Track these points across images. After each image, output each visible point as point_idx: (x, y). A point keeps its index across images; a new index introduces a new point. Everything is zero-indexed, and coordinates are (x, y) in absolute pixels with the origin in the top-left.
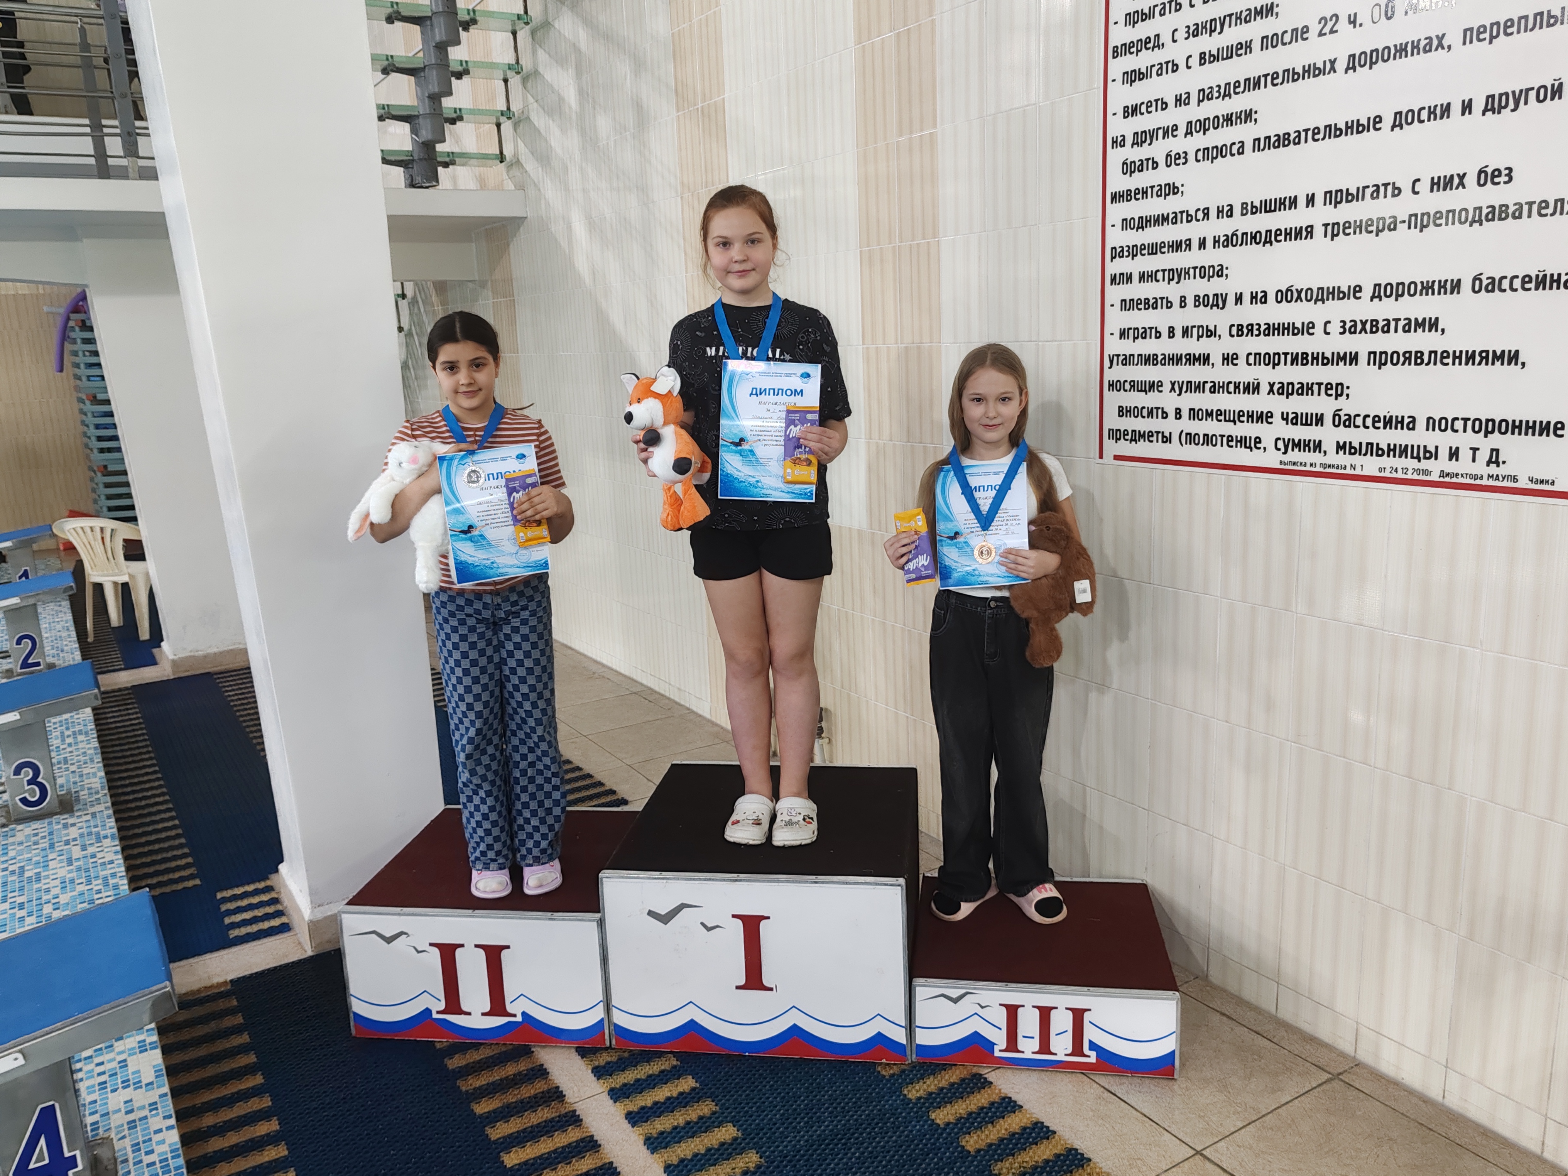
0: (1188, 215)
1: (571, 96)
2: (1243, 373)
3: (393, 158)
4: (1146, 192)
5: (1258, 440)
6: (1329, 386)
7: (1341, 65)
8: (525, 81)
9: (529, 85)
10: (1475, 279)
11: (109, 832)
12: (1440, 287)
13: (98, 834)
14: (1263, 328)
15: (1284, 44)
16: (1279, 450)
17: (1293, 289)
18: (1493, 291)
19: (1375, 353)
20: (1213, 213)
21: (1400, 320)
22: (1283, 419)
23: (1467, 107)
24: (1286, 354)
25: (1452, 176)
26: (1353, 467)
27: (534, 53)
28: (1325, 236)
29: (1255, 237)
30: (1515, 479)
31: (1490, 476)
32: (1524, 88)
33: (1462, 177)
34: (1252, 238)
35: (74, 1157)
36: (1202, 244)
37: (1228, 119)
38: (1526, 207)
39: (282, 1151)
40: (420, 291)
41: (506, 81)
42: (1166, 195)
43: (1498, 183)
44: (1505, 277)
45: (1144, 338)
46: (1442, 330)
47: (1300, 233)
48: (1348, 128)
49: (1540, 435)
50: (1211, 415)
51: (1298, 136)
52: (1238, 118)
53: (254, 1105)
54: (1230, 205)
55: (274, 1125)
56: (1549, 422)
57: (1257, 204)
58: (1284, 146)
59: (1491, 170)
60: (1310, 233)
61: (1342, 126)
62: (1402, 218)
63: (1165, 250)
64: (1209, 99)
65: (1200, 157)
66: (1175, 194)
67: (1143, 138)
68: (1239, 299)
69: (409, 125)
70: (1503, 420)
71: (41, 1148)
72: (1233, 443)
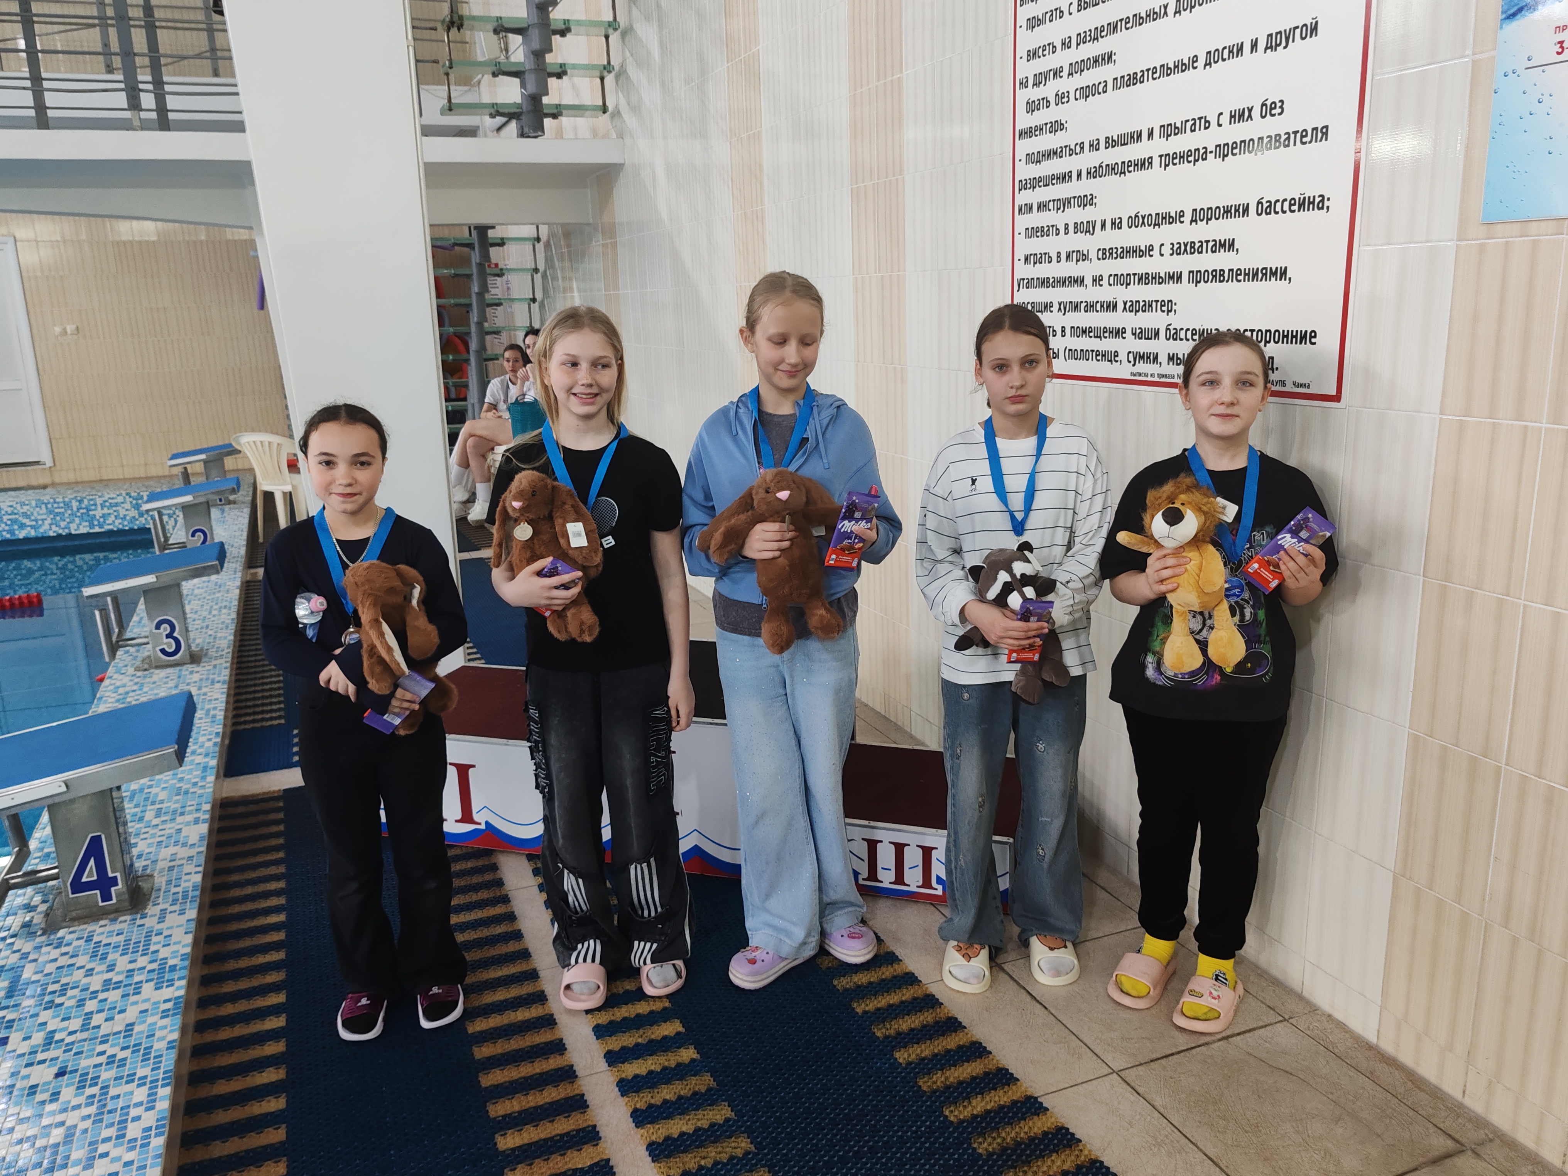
0: (1070, 149)
1: (655, 48)
2: (1105, 293)
3: (506, 111)
4: (1042, 129)
6: (1163, 303)
7: (1170, 10)
8: (624, 35)
9: (627, 40)
10: (1259, 202)
11: (222, 678)
12: (1236, 211)
13: (213, 679)
14: (1120, 251)
16: (1130, 362)
17: (1139, 215)
18: (1270, 213)
19: (1193, 272)
20: (1086, 147)
21: (1209, 241)
22: (1133, 334)
23: (1254, 46)
24: (1134, 274)
25: (1244, 109)
27: (630, 11)
28: (1161, 166)
29: (1114, 169)
30: (1283, 383)
32: (1292, 26)
33: (1250, 110)
34: (1112, 169)
35: (116, 877)
36: (1079, 175)
37: (1096, 61)
38: (1292, 136)
39: (282, 901)
40: (552, 235)
41: (607, 37)
42: (1056, 131)
43: (1274, 115)
44: (1278, 201)
45: (1041, 263)
46: (1237, 250)
47: (1144, 164)
48: (1175, 67)
49: (1301, 343)
50: (1084, 332)
51: (1143, 75)
52: (1103, 59)
53: (273, 870)
54: (1098, 140)
55: (282, 884)
56: (1306, 332)
57: (1115, 138)
58: (1134, 84)
59: (1268, 103)
60: (1151, 163)
61: (1171, 65)
62: (1211, 148)
63: (1054, 181)
64: (1084, 43)
65: (1078, 96)
66: (1061, 130)
67: (1040, 79)
68: (1103, 225)
69: (518, 80)
70: (1276, 331)
71: (91, 867)
72: (1098, 358)
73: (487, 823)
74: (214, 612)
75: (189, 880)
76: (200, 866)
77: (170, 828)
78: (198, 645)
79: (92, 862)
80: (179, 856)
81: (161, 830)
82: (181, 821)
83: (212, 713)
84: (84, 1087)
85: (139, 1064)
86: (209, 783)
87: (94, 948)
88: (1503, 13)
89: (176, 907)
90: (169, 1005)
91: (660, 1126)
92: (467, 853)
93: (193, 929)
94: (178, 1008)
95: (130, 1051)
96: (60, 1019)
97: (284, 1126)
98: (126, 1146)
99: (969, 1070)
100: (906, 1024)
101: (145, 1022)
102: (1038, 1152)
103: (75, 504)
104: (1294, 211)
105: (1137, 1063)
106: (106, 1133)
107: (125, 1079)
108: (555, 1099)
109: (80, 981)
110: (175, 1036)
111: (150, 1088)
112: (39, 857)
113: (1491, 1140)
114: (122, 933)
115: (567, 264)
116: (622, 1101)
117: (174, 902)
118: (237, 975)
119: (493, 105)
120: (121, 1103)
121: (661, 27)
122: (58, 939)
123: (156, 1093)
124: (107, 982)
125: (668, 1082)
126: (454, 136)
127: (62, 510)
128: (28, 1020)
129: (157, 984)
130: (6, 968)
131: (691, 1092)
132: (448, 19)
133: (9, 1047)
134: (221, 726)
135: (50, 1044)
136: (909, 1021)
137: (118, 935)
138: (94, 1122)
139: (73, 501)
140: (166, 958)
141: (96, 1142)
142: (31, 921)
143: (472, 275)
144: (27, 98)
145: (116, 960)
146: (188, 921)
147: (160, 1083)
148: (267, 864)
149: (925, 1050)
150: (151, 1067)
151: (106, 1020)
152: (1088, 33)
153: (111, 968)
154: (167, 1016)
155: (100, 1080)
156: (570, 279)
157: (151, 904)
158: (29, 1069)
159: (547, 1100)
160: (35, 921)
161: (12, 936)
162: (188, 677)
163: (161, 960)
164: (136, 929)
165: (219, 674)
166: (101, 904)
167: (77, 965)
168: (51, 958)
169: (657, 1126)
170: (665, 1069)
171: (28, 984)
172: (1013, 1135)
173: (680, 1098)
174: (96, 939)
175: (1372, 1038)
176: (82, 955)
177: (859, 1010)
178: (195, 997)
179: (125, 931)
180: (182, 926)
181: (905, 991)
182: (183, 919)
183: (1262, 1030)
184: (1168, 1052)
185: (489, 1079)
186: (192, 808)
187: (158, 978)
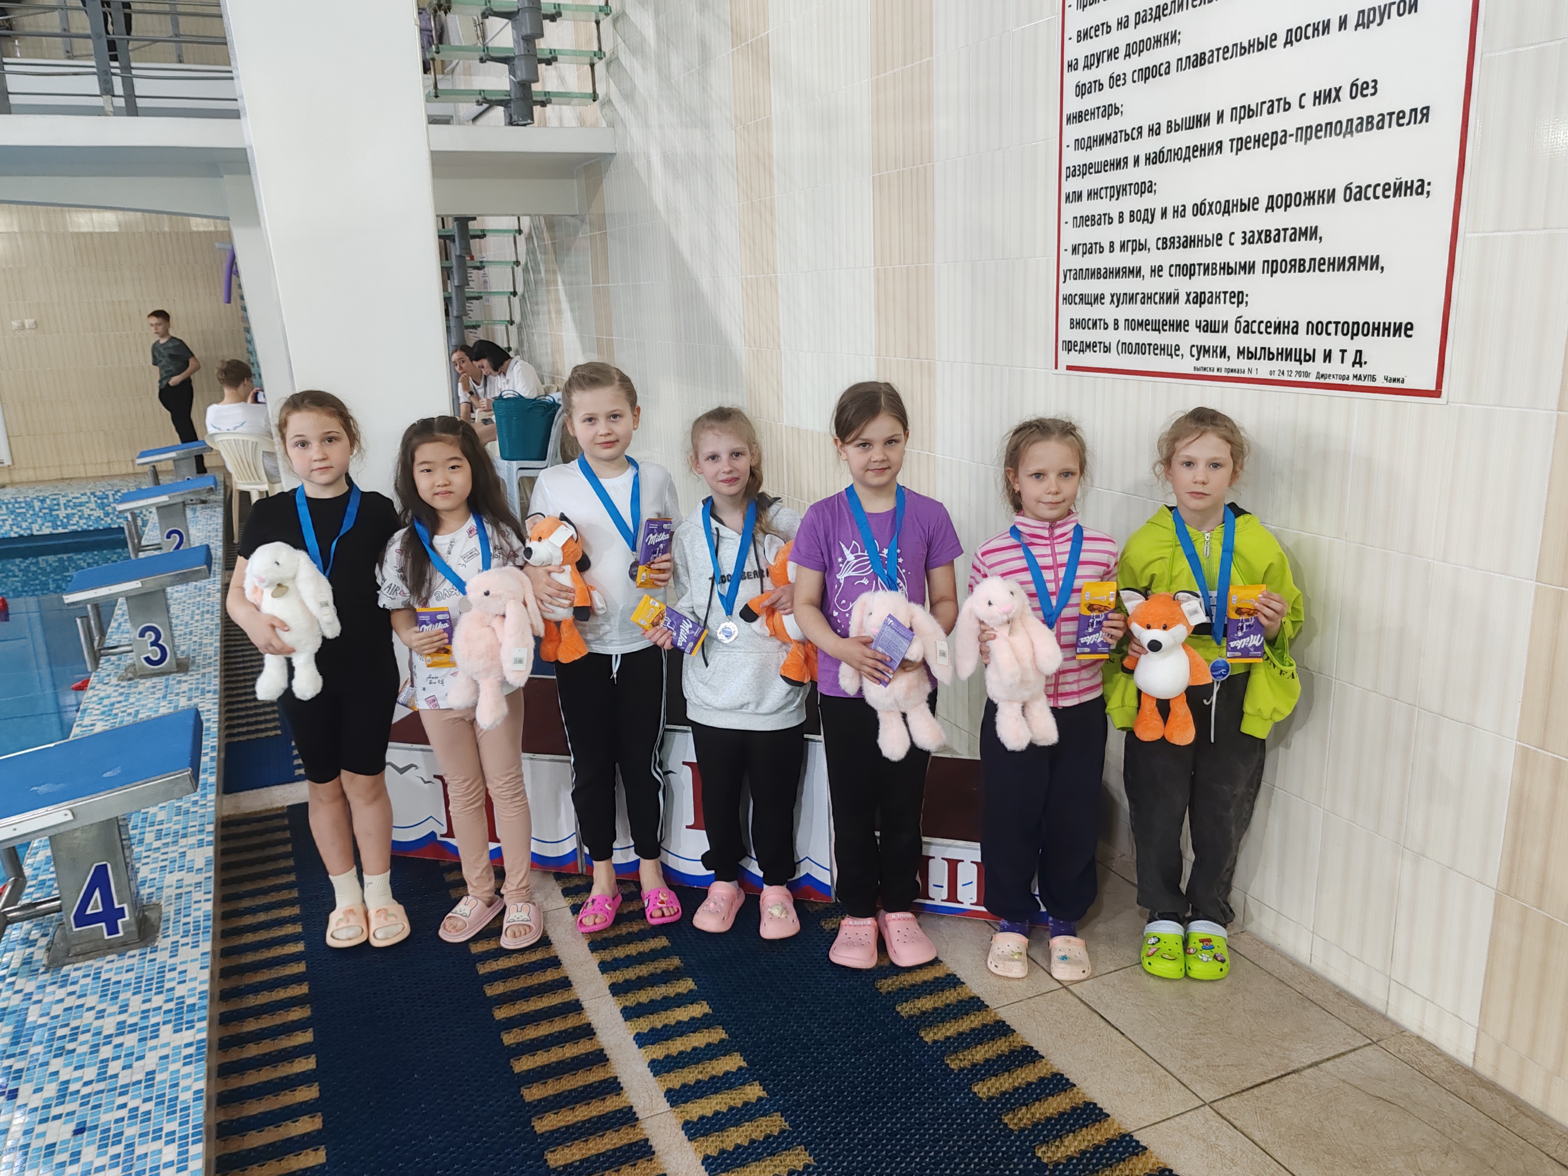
0: (1126, 134)
1: (650, 34)
2: (1166, 284)
3: (494, 98)
4: (1094, 113)
5: (1177, 347)
6: (1233, 295)
8: (615, 21)
9: (618, 25)
10: (1347, 188)
12: (1319, 197)
13: (203, 689)
14: (1183, 240)
16: (1193, 356)
17: (1206, 202)
18: (1360, 199)
19: (1268, 261)
20: (1145, 131)
21: (1287, 229)
22: (1197, 327)
23: (1343, 23)
24: (1200, 265)
25: (1330, 90)
26: (1250, 371)
28: (1232, 151)
29: (1177, 154)
30: (1373, 378)
31: (1355, 376)
32: (1388, 2)
33: (1338, 91)
34: (1175, 154)
35: (123, 909)
36: (1137, 161)
37: (1158, 41)
39: (298, 929)
40: (535, 227)
41: (598, 23)
42: (1109, 115)
43: (1366, 95)
44: (1370, 186)
45: (1091, 253)
46: (1321, 238)
47: (1212, 149)
48: (1250, 46)
49: (1394, 335)
50: (1140, 324)
51: (1212, 55)
52: (1166, 39)
53: (285, 895)
54: (1159, 124)
55: (296, 910)
56: (1401, 324)
57: (1179, 122)
58: (1201, 65)
59: (1359, 83)
60: (1220, 148)
61: (1246, 44)
62: (1292, 130)
63: (1107, 168)
64: (1143, 22)
65: (1136, 78)
66: (1116, 114)
67: (1091, 61)
69: (506, 67)
70: (1366, 323)
71: (96, 899)
72: (1156, 352)
74: (197, 617)
75: (199, 909)
76: (209, 893)
77: (172, 852)
78: (183, 652)
79: (97, 894)
80: (185, 883)
81: (163, 854)
82: (185, 843)
84: (106, 1145)
85: (165, 1118)
86: (210, 801)
87: (103, 986)
89: (189, 940)
90: (191, 1050)
93: (209, 964)
94: (201, 1054)
95: (152, 1103)
96: (72, 1067)
99: (1054, 1105)
103: (37, 504)
104: (1388, 197)
105: (1228, 1094)
107: (151, 1136)
108: (616, 1146)
109: (91, 1024)
110: (202, 1085)
111: (180, 1146)
114: (132, 970)
115: (551, 256)
116: (690, 1146)
117: (186, 934)
118: (258, 1012)
119: (480, 92)
120: (149, 1163)
121: (657, 11)
122: (63, 976)
123: (187, 1151)
124: (121, 1025)
125: (738, 1124)
127: (24, 510)
128: (37, 1069)
129: (176, 1026)
130: (7, 1011)
131: (763, 1135)
133: (20, 1101)
134: (216, 740)
135: (64, 1096)
136: (983, 1051)
137: (127, 971)
139: (35, 501)
140: (183, 997)
142: (31, 957)
143: (451, 267)
145: (128, 999)
146: (203, 954)
148: (277, 888)
149: (1005, 1083)
150: (178, 1121)
151: (124, 1068)
152: (1149, 12)
153: (124, 1009)
154: (190, 1063)
155: (124, 1138)
156: (555, 272)
157: (161, 936)
158: (44, 1126)
159: (609, 1147)
160: (35, 958)
161: (12, 975)
162: (178, 686)
163: (178, 998)
164: (147, 964)
165: (209, 684)
166: (107, 937)
167: (86, 1006)
168: (57, 998)
170: (731, 1109)
171: (34, 1028)
173: (752, 1142)
174: (104, 976)
175: (1468, 1061)
176: (91, 994)
177: (928, 1039)
178: (217, 1039)
179: (135, 967)
180: (196, 960)
181: (972, 1017)
182: (197, 952)
183: (1353, 1054)
184: (1259, 1081)
185: (544, 1125)
186: (194, 829)
187: (176, 1020)
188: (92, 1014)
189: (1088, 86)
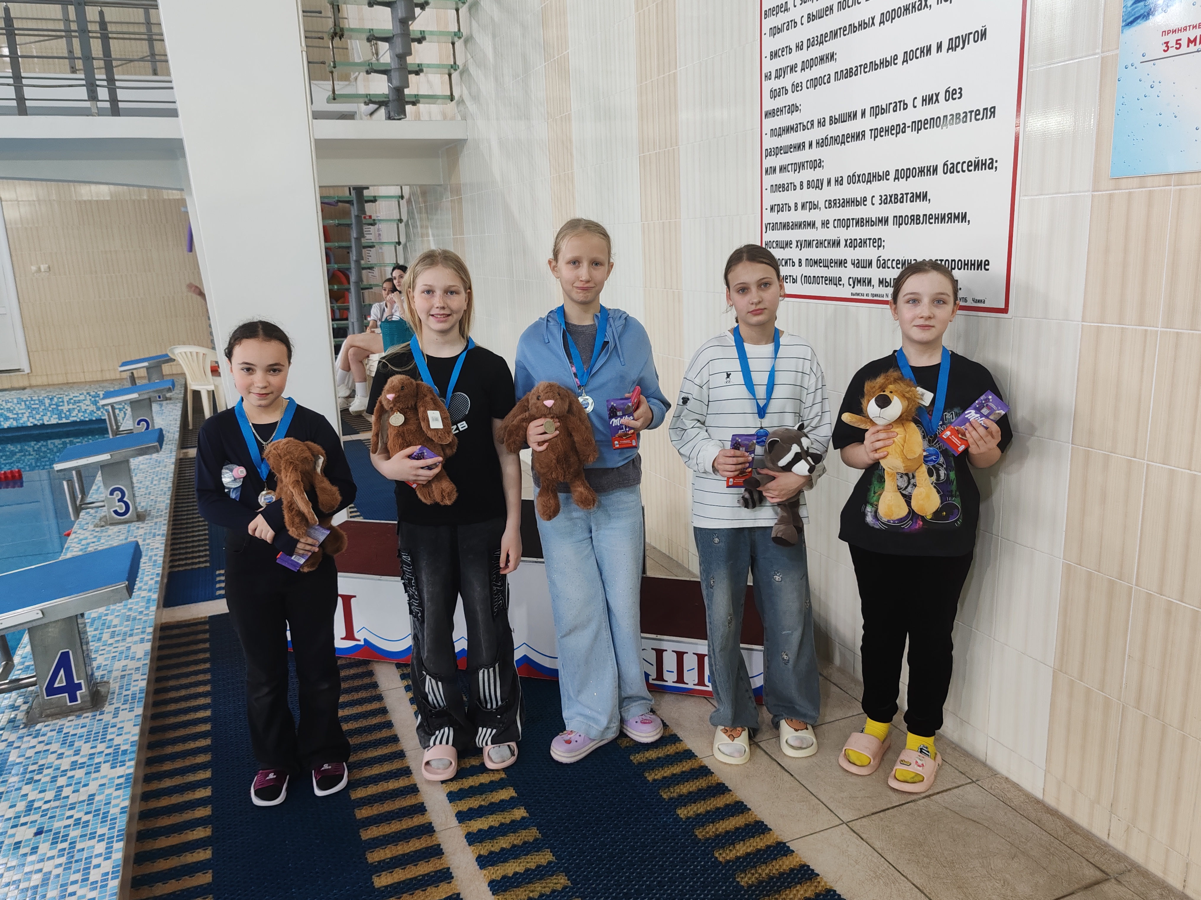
0: (804, 126)
1: (490, 53)
2: (831, 233)
3: (377, 100)
4: (782, 111)
6: (874, 241)
7: (877, 21)
8: (466, 42)
9: (468, 45)
10: (945, 164)
11: (161, 532)
12: (928, 170)
13: (155, 533)
14: (842, 201)
15: (849, 7)
16: (850, 285)
17: (856, 174)
18: (953, 172)
19: (896, 217)
20: (816, 124)
21: (908, 194)
22: (852, 264)
23: (939, 47)
24: (853, 219)
25: (932, 95)
27: (470, 24)
28: (871, 138)
30: (965, 300)
32: (967, 33)
33: (937, 95)
34: (835, 140)
35: (80, 684)
36: (811, 145)
37: (822, 59)
38: (969, 115)
39: (208, 700)
40: (412, 194)
41: (453, 44)
42: (793, 112)
43: (955, 99)
44: (959, 163)
45: (783, 211)
46: (929, 200)
47: (859, 136)
48: (881, 63)
49: (978, 269)
50: (816, 263)
51: (857, 70)
52: (827, 58)
53: (201, 677)
54: (824, 118)
55: (208, 688)
56: (981, 261)
57: (837, 117)
58: (850, 77)
59: (951, 90)
60: (864, 135)
61: (878, 62)
63: (792, 150)
64: (813, 46)
65: (809, 86)
66: (797, 111)
67: (780, 73)
68: (829, 182)
69: (386, 76)
70: (960, 260)
71: (62, 676)
72: (827, 282)
73: (365, 640)
74: (155, 482)
75: (137, 686)
76: (145, 674)
77: (121, 646)
78: (143, 507)
79: (62, 672)
80: (129, 667)
81: (115, 648)
82: (130, 641)
83: (154, 558)
84: (57, 843)
85: (99, 825)
86: (152, 611)
87: (64, 737)
88: (1123, 21)
89: (127, 706)
90: (122, 780)
91: (499, 868)
92: (350, 663)
93: (140, 723)
94: (129, 783)
95: (91, 815)
96: (38, 791)
97: (211, 871)
98: (89, 887)
99: (734, 823)
100: (685, 789)
101: (103, 793)
102: (786, 884)
103: (47, 402)
104: (971, 171)
105: (861, 816)
106: (73, 878)
107: (88, 836)
108: (418, 848)
109: (53, 763)
110: (127, 803)
111: (108, 843)
112: (21, 669)
113: (1129, 871)
114: (85, 726)
115: (424, 216)
116: (469, 849)
117: (126, 702)
118: (173, 757)
119: (367, 95)
120: (85, 854)
121: (494, 36)
122: (36, 731)
123: (112, 847)
124: (74, 763)
125: (504, 834)
126: (338, 119)
127: (38, 406)
128: (13, 793)
129: (112, 764)
131: (522, 842)
132: (332, 31)
134: (161, 569)
135: (30, 810)
136: (688, 786)
137: (82, 727)
138: (65, 869)
139: (46, 399)
140: (119, 745)
141: (66, 884)
142: (15, 718)
143: (351, 224)
144: (11, 92)
145: (81, 746)
146: (136, 716)
147: (115, 839)
148: (196, 673)
149: (701, 808)
150: (108, 827)
151: (74, 792)
152: (816, 39)
153: (77, 753)
154: (120, 789)
155: (69, 838)
156: (427, 227)
157: (107, 704)
158: (14, 830)
159: (412, 849)
160: (18, 718)
162: (136, 531)
163: (116, 746)
164: (96, 723)
165: (159, 529)
166: (69, 704)
167: (51, 751)
168: (31, 745)
169: (496, 868)
170: (502, 824)
171: (13, 765)
172: (767, 871)
173: (514, 846)
174: (65, 731)
175: (1040, 796)
176: (55, 742)
177: (650, 779)
178: (141, 775)
179: (88, 725)
180: (131, 720)
181: (685, 764)
182: (132, 715)
183: (956, 790)
184: (885, 807)
185: (367, 834)
186: (138, 631)
187: (113, 760)
188: (55, 756)
189: (778, 91)
